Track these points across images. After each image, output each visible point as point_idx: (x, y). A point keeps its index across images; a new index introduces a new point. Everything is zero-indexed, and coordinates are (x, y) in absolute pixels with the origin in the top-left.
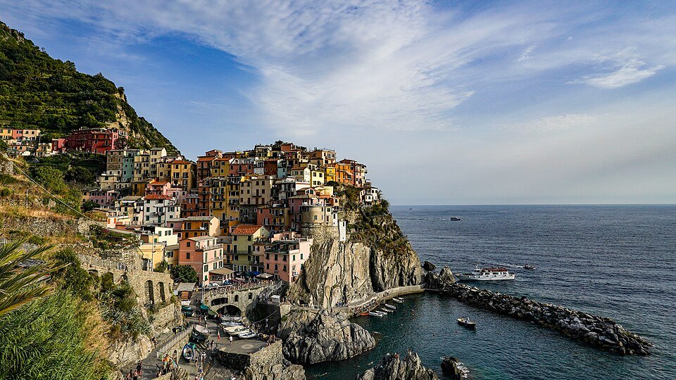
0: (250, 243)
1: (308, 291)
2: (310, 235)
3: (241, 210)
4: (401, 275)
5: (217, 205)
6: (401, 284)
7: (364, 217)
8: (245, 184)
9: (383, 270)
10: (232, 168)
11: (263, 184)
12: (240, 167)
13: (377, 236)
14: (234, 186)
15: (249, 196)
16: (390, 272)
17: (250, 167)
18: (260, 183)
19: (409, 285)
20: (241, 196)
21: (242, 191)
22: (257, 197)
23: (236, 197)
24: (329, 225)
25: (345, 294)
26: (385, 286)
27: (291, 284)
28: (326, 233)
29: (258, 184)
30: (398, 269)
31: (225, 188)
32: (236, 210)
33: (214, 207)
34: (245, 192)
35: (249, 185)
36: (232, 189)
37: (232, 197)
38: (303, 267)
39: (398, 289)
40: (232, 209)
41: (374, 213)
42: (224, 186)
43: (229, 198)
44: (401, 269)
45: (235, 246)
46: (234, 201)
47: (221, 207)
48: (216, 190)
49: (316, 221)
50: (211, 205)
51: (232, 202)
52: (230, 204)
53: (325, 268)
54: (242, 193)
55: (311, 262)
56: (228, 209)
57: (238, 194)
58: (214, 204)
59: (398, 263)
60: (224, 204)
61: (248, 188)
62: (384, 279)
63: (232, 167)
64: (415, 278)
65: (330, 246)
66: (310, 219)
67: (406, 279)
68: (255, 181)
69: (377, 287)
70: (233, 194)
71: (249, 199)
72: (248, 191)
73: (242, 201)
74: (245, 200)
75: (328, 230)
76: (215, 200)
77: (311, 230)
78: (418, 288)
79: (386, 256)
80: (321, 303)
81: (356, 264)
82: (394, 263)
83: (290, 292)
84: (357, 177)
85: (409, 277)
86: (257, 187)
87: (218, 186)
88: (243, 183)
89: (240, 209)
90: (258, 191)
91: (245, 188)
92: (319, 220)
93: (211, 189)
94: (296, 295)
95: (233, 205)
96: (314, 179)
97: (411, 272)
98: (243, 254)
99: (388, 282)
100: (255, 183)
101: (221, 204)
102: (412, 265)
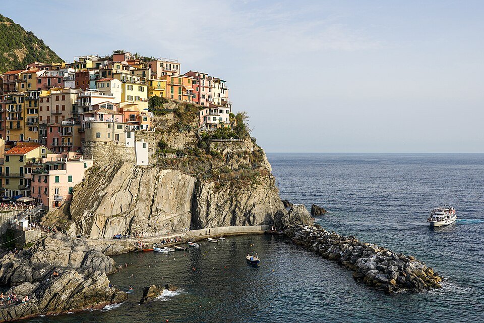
0: (22, 165)
1: (70, 218)
2: (89, 156)
3: (41, 131)
4: (234, 212)
5: (15, 124)
6: (233, 223)
7: (199, 142)
8: (45, 100)
9: (208, 205)
10: (40, 82)
11: (63, 99)
12: (49, 80)
13: (211, 165)
14: (33, 103)
15: (49, 113)
16: (219, 208)
17: (59, 80)
18: (60, 98)
19: (244, 224)
20: (41, 113)
21: (41, 107)
22: (57, 115)
23: (35, 115)
24: (119, 144)
25: (130, 226)
26: (207, 223)
27: (52, 209)
28: (114, 154)
29: (57, 99)
30: (231, 205)
31: (23, 104)
32: (35, 131)
33: (11, 127)
34: (44, 109)
35: (48, 101)
36: (30, 106)
37: (31, 115)
38: (71, 191)
39: (228, 229)
40: (30, 130)
41: (215, 137)
42: (22, 102)
43: (27, 116)
44: (236, 206)
45: (7, 169)
46: (33, 120)
47: (18, 127)
48: (12, 107)
49: (98, 139)
50: (8, 124)
51: (30, 121)
52: (28, 124)
53: (101, 194)
54: (41, 110)
55: (83, 185)
56: (27, 129)
57: (37, 112)
58: (11, 123)
59: (233, 198)
60: (22, 124)
61: (48, 104)
62: (207, 215)
63: (40, 80)
64: (254, 217)
65: (116, 169)
66: (91, 136)
67: (240, 216)
68: (55, 96)
69: (196, 224)
70: (32, 112)
71: (48, 117)
72: (48, 107)
73: (41, 120)
74: (45, 119)
75: (117, 151)
76: (13, 119)
77: (92, 149)
78: (257, 228)
79: (217, 189)
80: (88, 232)
81: (162, 193)
82: (226, 197)
83: (47, 218)
84: (202, 93)
85: (245, 215)
86: (57, 103)
87: (15, 102)
88: (42, 98)
89: (39, 129)
90: (57, 107)
91: (44, 105)
92: (103, 138)
93: (7, 106)
94: (54, 221)
95: (31, 125)
96: (128, 93)
97: (249, 209)
98: (14, 178)
99: (212, 220)
100: (54, 98)
101: (18, 124)
102: (252, 201)
